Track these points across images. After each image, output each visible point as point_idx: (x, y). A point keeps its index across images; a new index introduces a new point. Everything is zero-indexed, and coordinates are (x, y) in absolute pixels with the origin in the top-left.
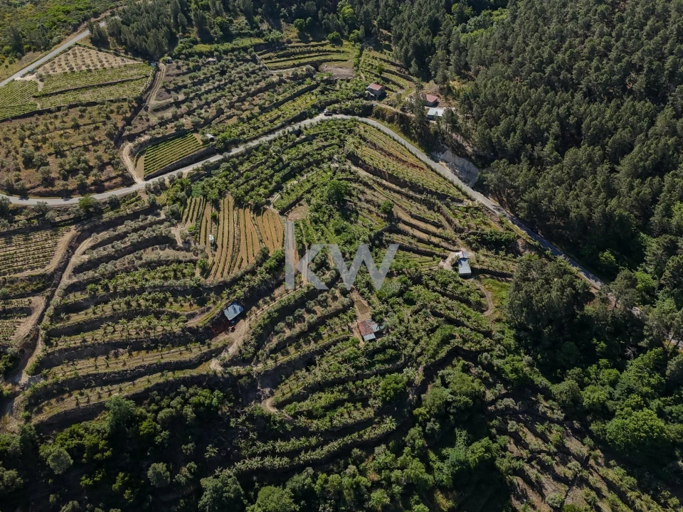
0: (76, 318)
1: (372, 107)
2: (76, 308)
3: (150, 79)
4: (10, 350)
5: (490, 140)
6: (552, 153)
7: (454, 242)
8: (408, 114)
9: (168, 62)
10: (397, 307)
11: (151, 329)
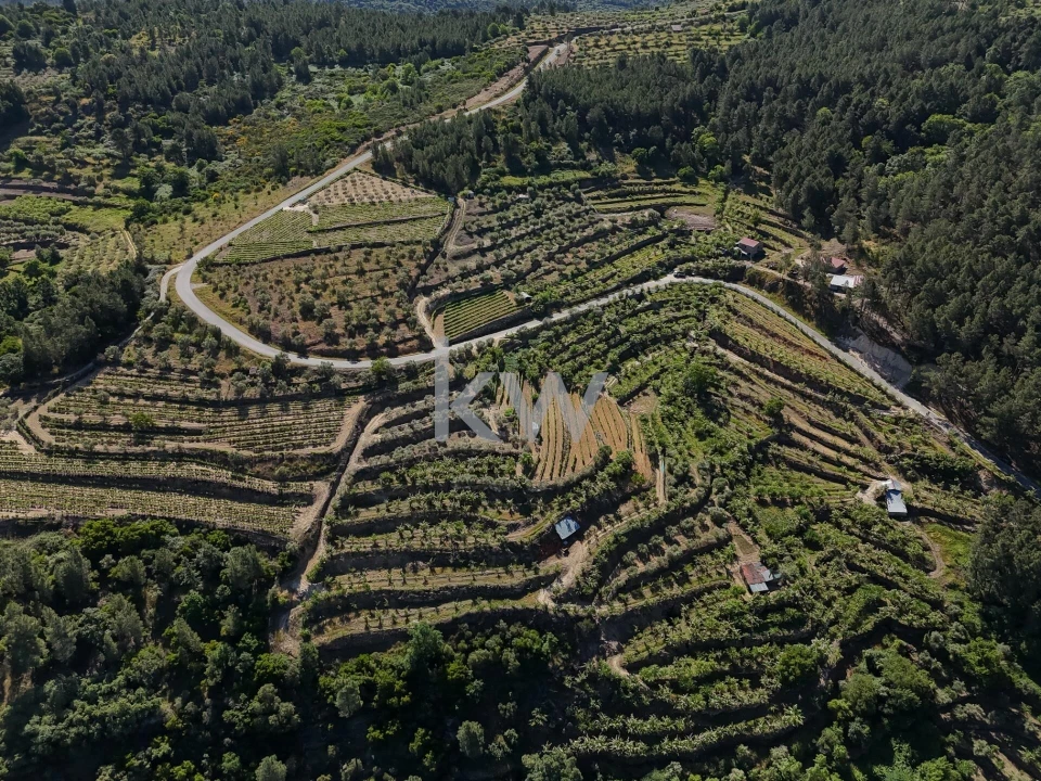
0: (367, 514)
1: (744, 268)
2: (366, 501)
3: (448, 217)
4: (290, 545)
5: (932, 324)
6: (1033, 350)
7: (877, 465)
8: (801, 282)
9: (469, 197)
10: (796, 551)
11: (459, 538)
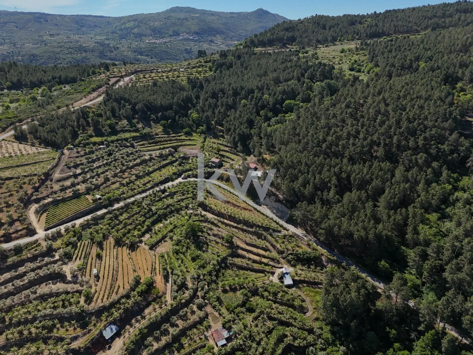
1: (214, 172)
3: (56, 160)
5: (294, 189)
6: (335, 196)
7: (278, 261)
8: (239, 176)
9: (71, 149)
10: (241, 315)
